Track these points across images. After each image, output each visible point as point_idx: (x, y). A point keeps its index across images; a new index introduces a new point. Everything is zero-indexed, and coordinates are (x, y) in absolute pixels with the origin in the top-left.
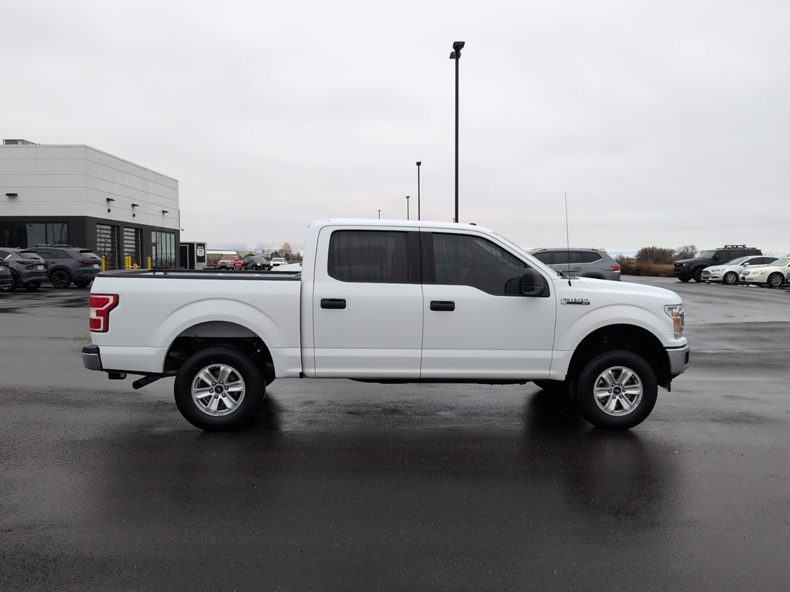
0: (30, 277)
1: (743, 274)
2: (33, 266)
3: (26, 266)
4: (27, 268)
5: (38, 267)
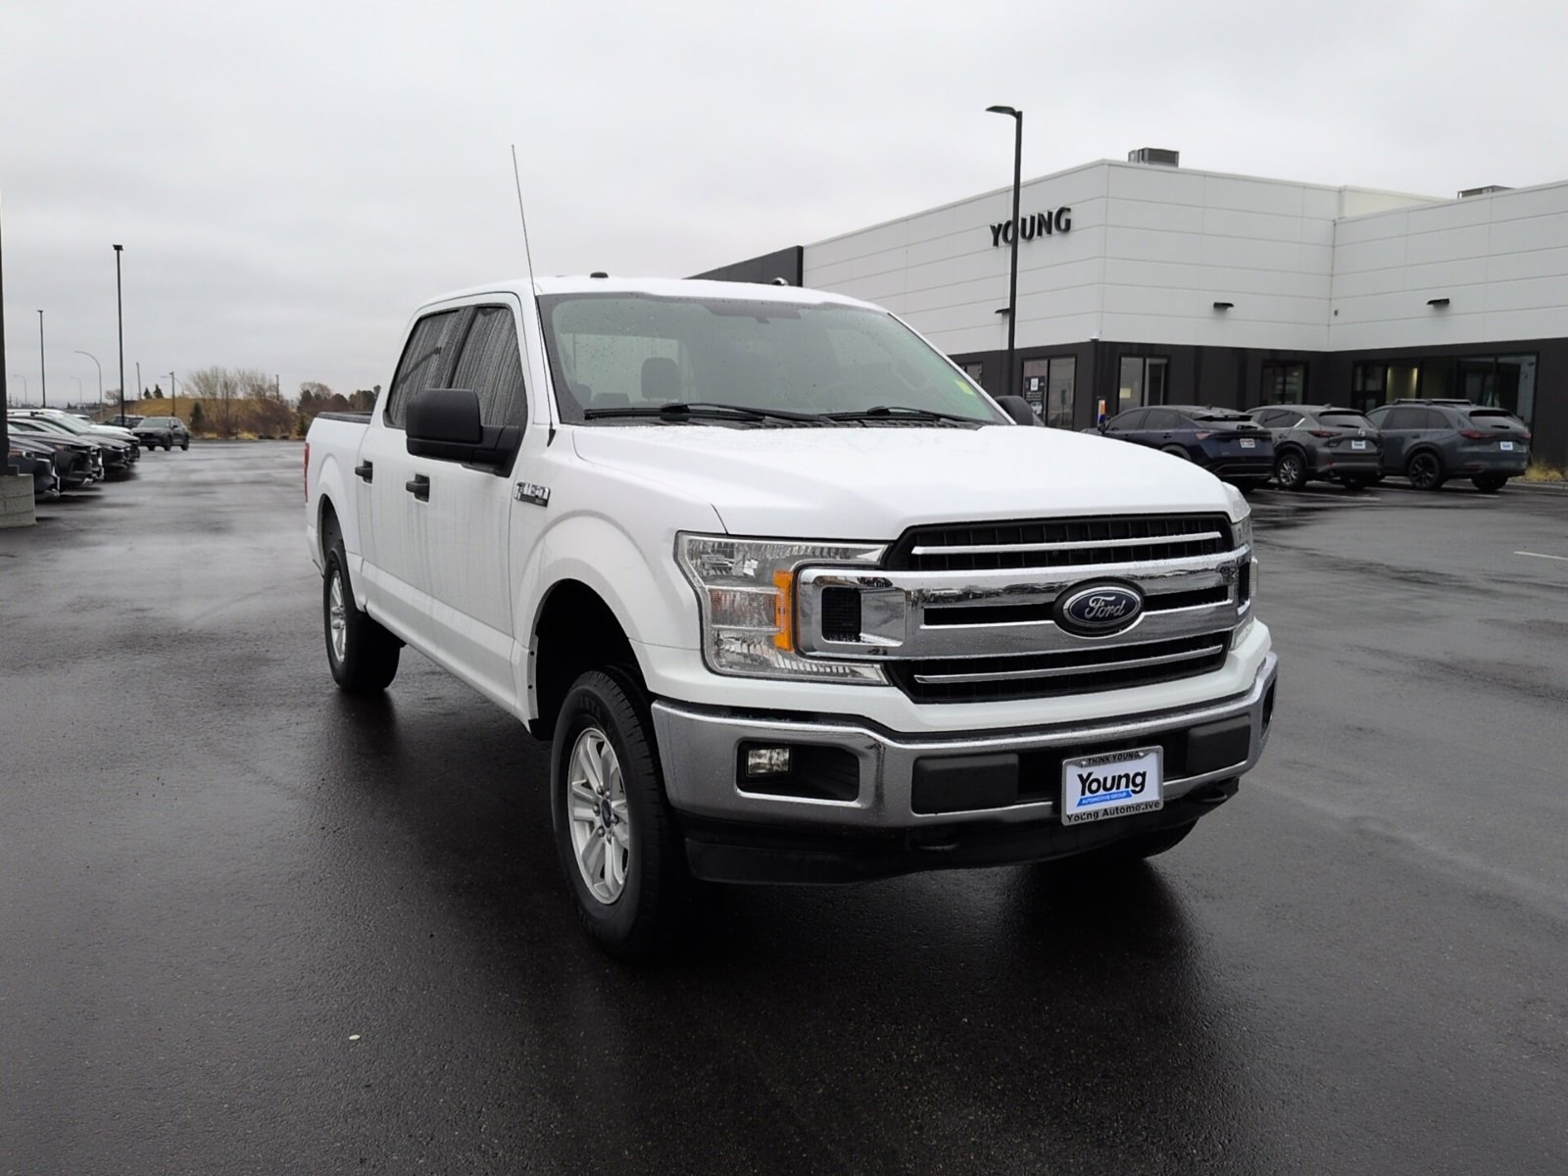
0: (1331, 463)
2: (1339, 442)
3: (1326, 440)
4: (1327, 445)
5: (1353, 443)
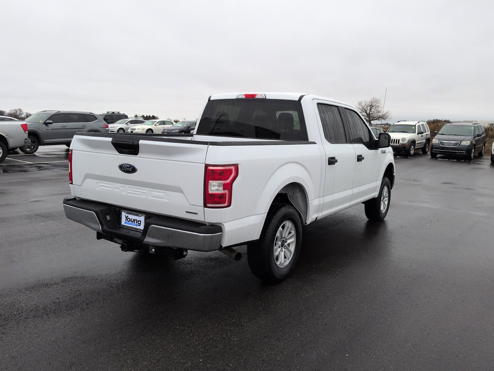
1: (131, 130)
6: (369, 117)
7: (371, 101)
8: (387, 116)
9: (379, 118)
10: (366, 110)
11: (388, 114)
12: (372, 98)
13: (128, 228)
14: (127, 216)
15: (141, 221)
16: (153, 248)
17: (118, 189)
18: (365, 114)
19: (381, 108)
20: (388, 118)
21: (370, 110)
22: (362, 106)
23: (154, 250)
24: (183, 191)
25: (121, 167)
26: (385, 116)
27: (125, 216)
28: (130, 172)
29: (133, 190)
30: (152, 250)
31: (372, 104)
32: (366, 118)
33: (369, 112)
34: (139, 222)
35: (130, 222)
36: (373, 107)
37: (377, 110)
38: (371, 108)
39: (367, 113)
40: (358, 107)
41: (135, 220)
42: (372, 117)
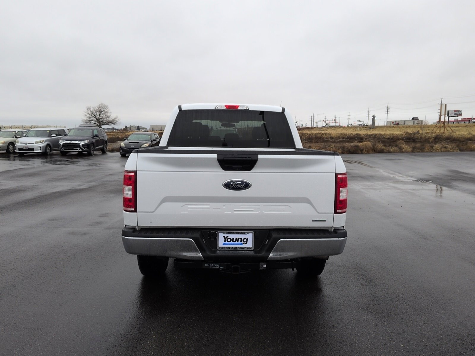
6: (99, 121)
7: (99, 107)
8: (116, 121)
9: (108, 123)
10: (95, 115)
11: (117, 119)
12: (100, 104)
13: (228, 249)
14: (226, 237)
15: (247, 239)
16: (265, 264)
17: (220, 208)
18: (95, 119)
19: (109, 113)
20: (117, 122)
21: (99, 115)
22: (90, 111)
23: (266, 265)
24: (311, 201)
25: (228, 186)
26: (115, 121)
27: (224, 237)
28: (242, 188)
29: (241, 207)
30: (263, 266)
31: (100, 110)
32: (96, 123)
33: (98, 117)
34: (245, 240)
35: (232, 242)
36: (102, 112)
37: (106, 115)
38: (100, 113)
39: (96, 118)
40: (86, 112)
41: (239, 239)
42: (102, 122)
